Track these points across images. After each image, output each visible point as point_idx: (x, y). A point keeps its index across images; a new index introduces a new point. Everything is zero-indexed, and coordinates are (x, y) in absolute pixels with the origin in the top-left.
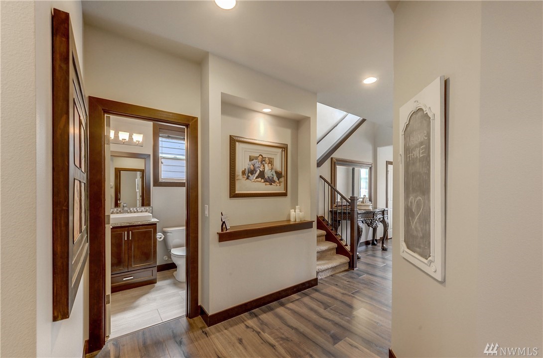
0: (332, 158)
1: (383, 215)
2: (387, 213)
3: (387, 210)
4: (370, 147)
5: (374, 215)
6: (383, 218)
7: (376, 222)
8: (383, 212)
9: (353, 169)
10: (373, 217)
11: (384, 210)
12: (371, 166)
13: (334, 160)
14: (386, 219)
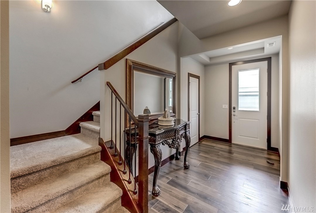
0: (127, 59)
1: (186, 129)
2: (189, 126)
3: (189, 124)
4: (173, 56)
5: (175, 132)
6: (185, 132)
7: (178, 140)
8: (185, 127)
9: (165, 79)
10: (175, 136)
11: (186, 125)
12: (174, 76)
13: (129, 62)
14: (187, 133)
